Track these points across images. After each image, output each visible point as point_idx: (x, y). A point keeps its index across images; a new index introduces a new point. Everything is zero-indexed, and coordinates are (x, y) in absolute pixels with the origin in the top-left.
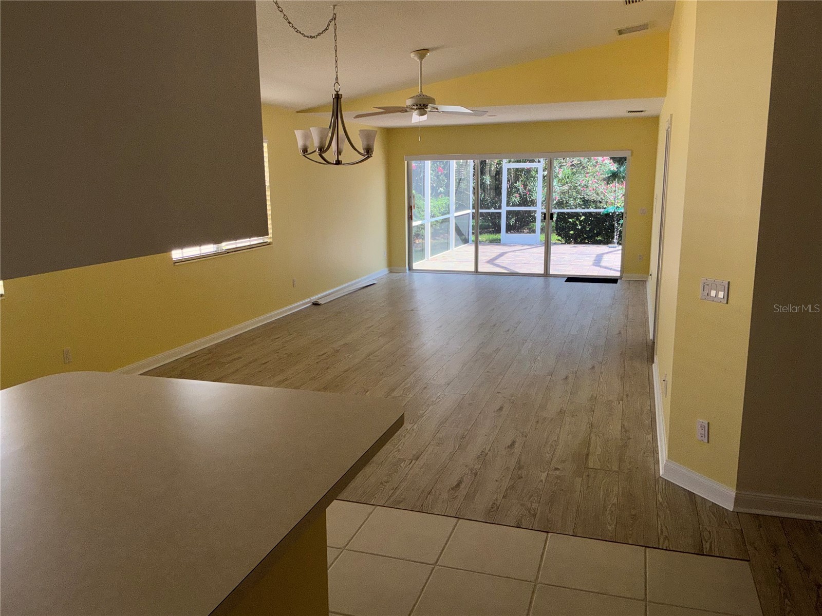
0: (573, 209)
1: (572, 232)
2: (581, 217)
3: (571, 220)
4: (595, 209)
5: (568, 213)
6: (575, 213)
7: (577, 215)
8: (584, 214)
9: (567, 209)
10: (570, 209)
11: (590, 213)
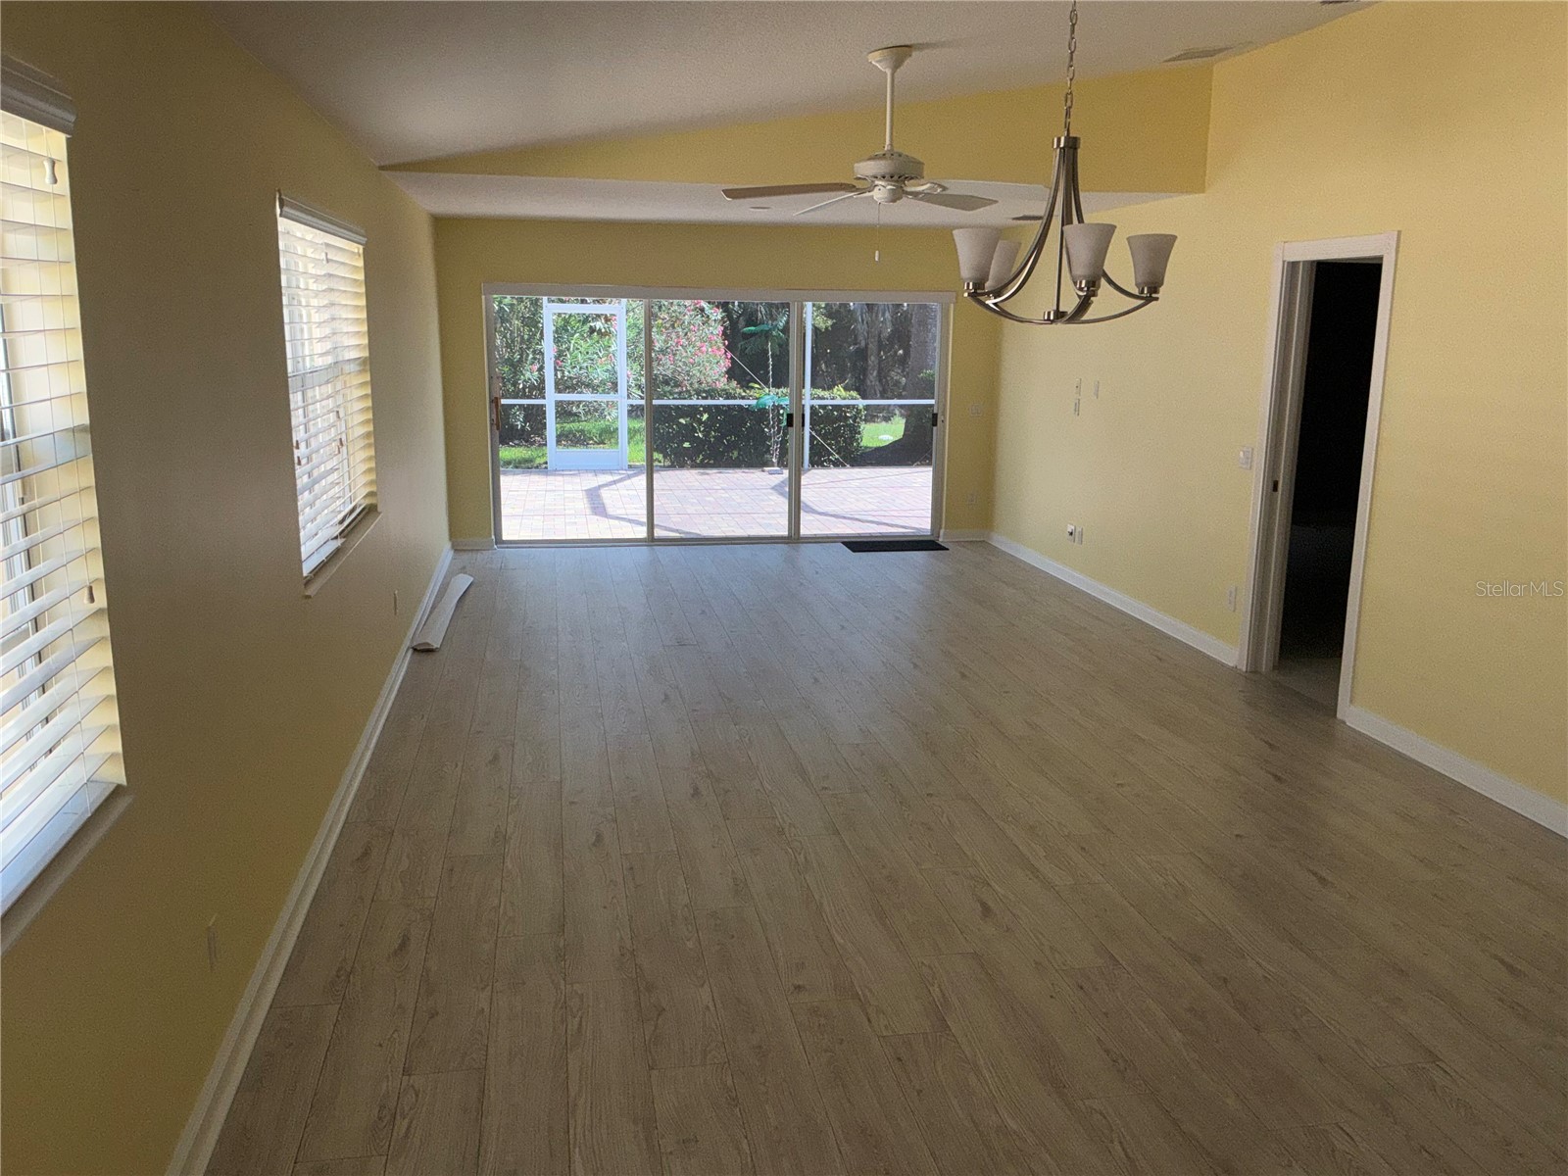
0: (685, 399)
1: (686, 445)
2: (702, 416)
3: (682, 421)
4: (725, 399)
5: (677, 407)
6: (689, 406)
7: (692, 412)
8: (707, 409)
9: (674, 399)
10: (680, 399)
11: (716, 406)
